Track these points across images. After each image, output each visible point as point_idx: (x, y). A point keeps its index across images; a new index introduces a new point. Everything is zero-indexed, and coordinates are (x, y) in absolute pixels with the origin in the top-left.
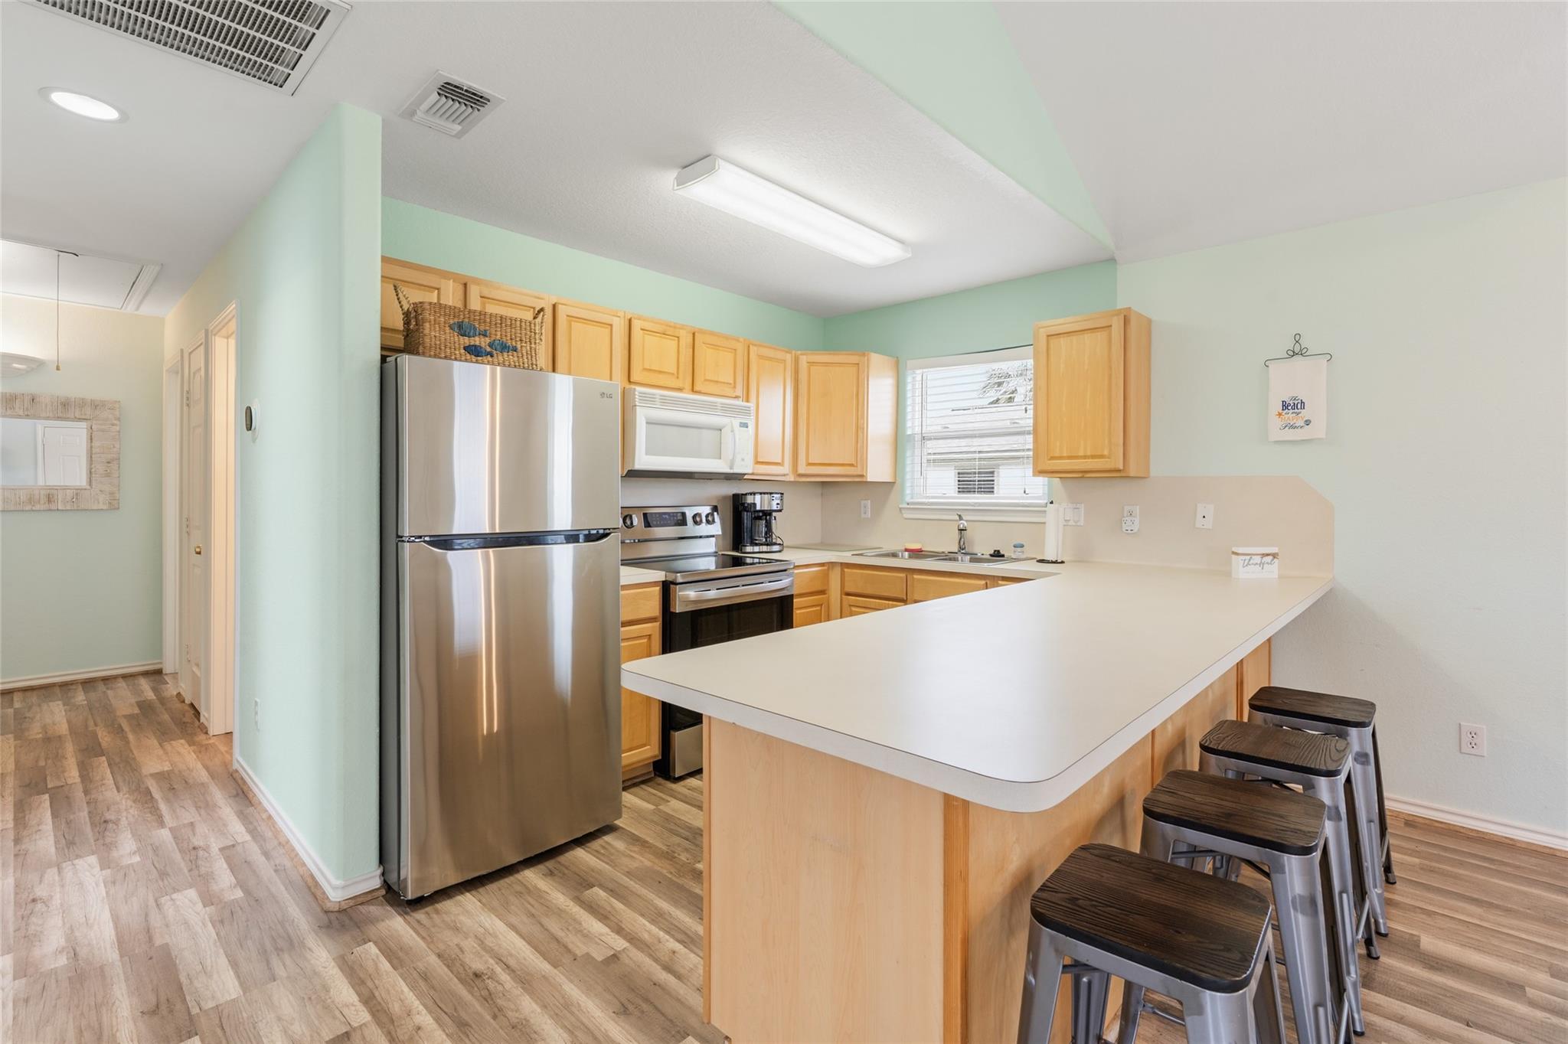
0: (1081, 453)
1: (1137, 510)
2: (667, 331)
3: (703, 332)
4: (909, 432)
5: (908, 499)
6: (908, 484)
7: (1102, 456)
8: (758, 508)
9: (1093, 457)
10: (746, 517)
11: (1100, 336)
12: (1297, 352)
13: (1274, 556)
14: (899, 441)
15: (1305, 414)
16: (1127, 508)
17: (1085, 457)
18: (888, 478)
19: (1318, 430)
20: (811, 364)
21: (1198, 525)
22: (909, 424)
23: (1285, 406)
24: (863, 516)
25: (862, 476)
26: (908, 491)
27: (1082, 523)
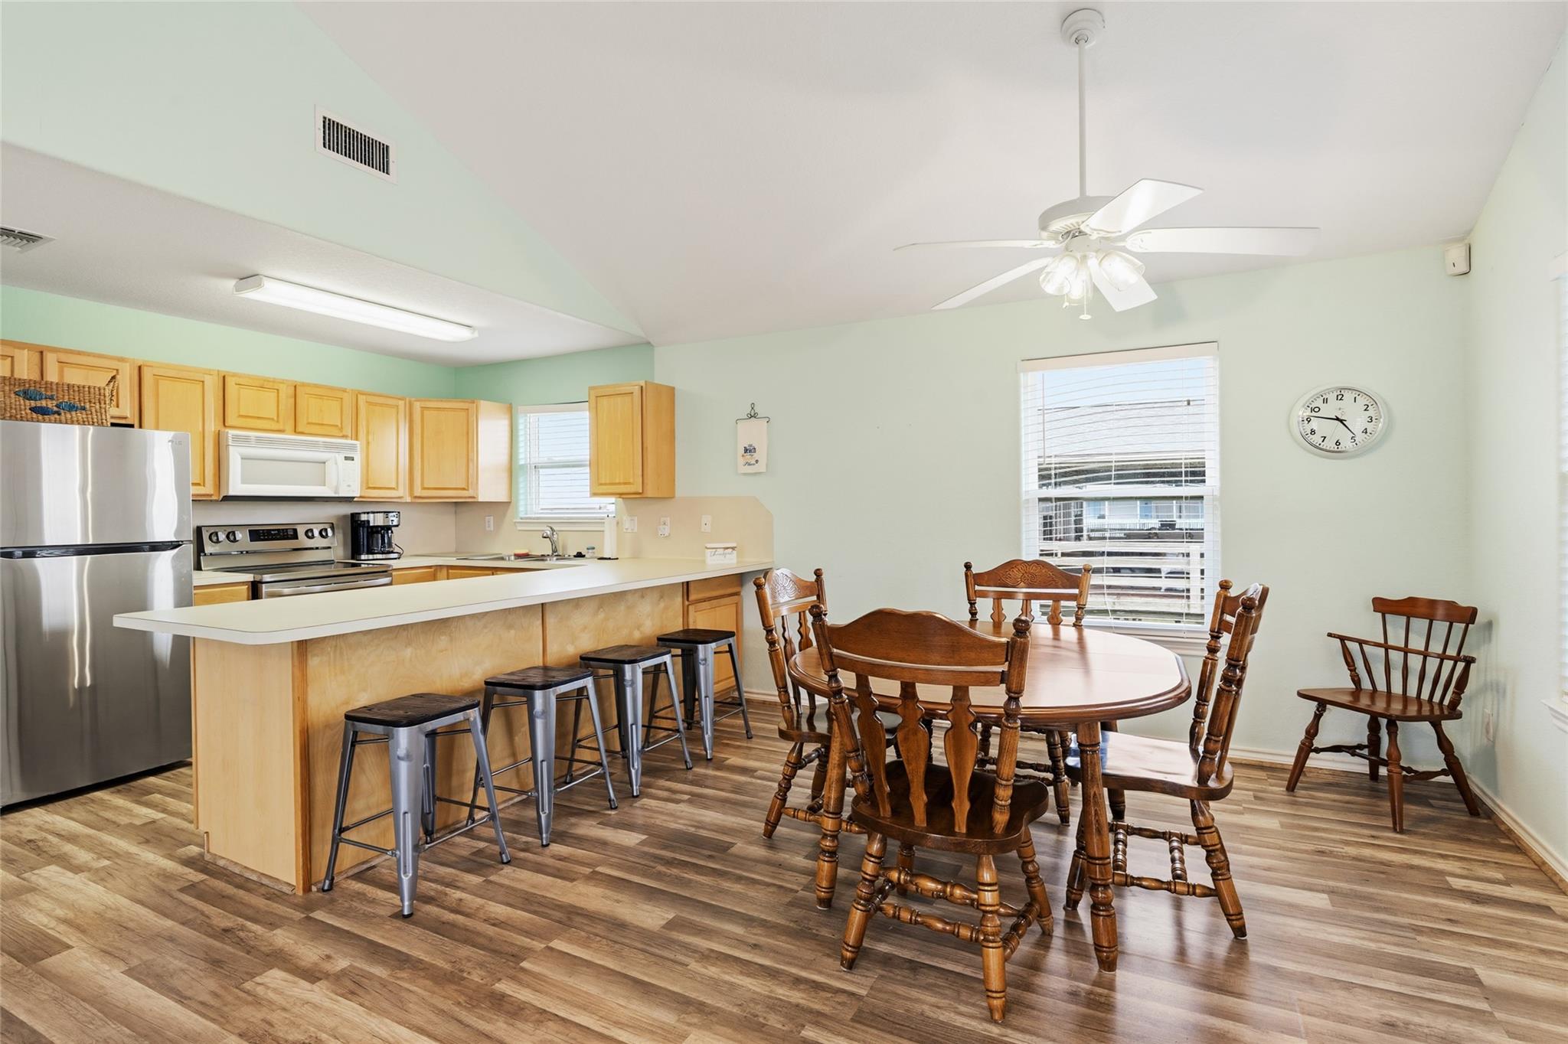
0: (617, 481)
1: (668, 522)
2: (263, 385)
3: (304, 385)
4: (522, 462)
5: (522, 515)
6: (522, 503)
7: (629, 483)
8: (371, 524)
9: (625, 484)
10: (363, 533)
11: (627, 399)
12: (753, 416)
13: (733, 548)
14: (512, 470)
15: (756, 456)
16: (662, 519)
17: (619, 484)
18: (503, 498)
19: (761, 467)
20: (423, 408)
21: (703, 530)
22: (521, 456)
23: (746, 450)
24: (487, 529)
25: (474, 497)
26: (521, 509)
27: (636, 530)
